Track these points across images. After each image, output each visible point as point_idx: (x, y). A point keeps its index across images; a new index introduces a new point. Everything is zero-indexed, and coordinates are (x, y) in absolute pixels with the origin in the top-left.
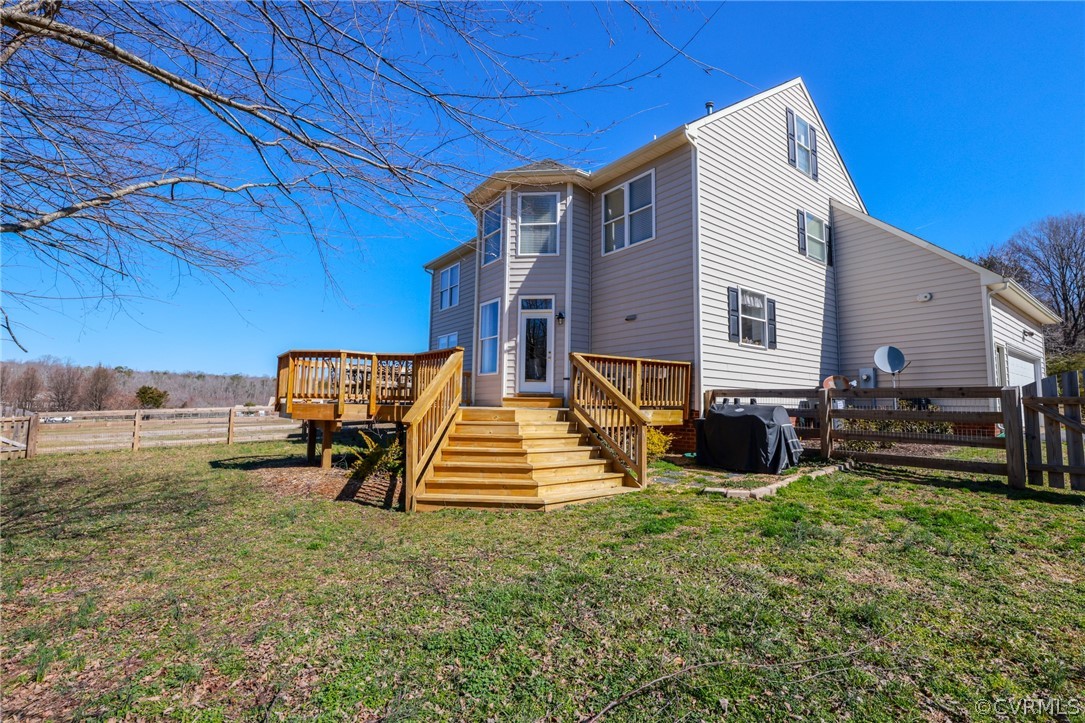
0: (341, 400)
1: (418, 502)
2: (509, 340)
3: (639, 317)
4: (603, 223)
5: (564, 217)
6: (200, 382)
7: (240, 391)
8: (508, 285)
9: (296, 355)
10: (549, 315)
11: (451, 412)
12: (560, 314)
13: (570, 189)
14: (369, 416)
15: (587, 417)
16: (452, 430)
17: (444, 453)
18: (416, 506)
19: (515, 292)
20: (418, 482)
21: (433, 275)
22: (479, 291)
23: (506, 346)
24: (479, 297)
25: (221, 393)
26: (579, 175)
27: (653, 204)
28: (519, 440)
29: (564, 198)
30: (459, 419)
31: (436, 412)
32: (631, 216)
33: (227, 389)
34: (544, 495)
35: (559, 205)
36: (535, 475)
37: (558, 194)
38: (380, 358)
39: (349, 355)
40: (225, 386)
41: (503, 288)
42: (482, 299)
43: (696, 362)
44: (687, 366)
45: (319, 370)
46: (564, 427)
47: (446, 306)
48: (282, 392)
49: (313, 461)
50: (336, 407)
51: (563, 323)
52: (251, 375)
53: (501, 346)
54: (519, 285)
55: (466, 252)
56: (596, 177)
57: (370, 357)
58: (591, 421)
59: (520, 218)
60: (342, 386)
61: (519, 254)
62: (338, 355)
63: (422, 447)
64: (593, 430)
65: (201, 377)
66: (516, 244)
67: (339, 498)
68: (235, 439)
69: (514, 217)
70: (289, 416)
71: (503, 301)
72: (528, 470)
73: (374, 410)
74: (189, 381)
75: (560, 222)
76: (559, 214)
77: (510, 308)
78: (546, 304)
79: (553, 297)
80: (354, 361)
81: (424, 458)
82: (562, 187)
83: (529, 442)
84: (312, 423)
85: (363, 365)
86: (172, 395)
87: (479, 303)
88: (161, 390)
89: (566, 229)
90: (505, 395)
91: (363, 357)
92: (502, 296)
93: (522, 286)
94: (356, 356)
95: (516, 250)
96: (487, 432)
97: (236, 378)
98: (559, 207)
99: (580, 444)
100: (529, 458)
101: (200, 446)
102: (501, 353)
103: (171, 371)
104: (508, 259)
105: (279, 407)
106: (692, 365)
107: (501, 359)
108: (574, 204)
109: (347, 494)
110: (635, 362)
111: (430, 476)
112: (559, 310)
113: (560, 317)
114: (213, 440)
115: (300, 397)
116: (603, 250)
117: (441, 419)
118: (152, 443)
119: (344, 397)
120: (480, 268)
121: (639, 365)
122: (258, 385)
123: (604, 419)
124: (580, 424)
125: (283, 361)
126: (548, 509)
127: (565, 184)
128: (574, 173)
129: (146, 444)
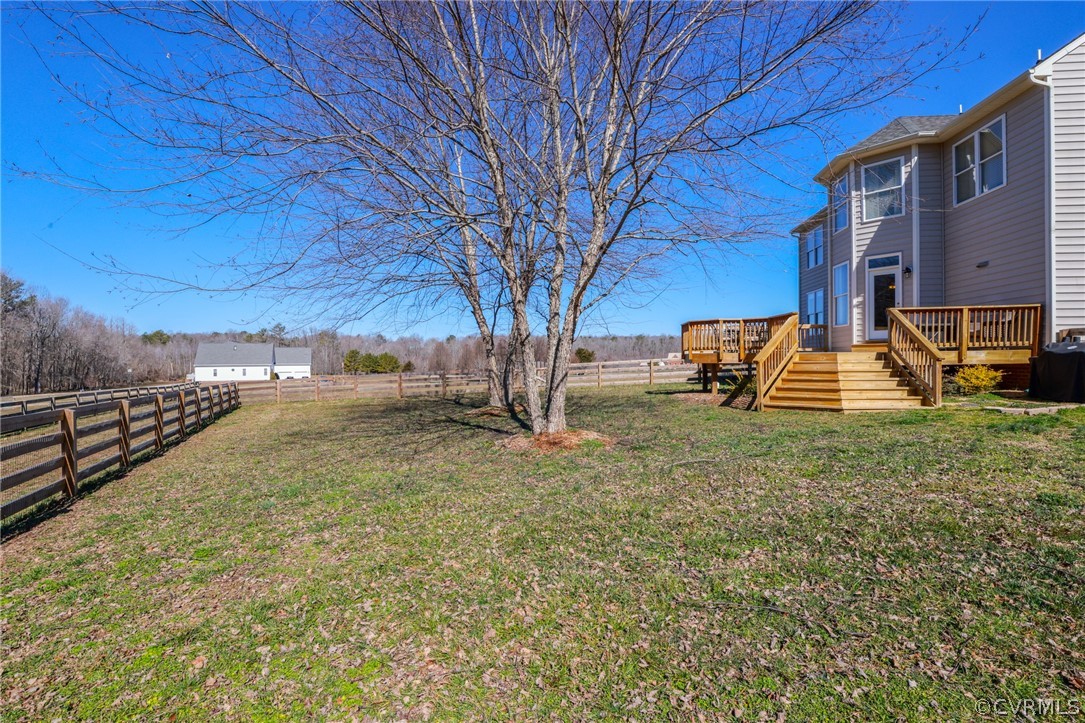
0: (721, 350)
1: (765, 406)
2: (858, 296)
3: (991, 264)
4: (954, 175)
5: (909, 179)
6: (614, 343)
7: (644, 349)
8: (855, 249)
9: (692, 324)
10: (897, 271)
11: (789, 355)
12: (907, 269)
13: (915, 150)
14: (740, 360)
15: (900, 356)
16: (790, 366)
17: (783, 380)
18: (763, 409)
19: (861, 254)
20: (765, 395)
21: (800, 239)
22: (832, 256)
23: (855, 301)
24: (832, 261)
25: (630, 351)
26: (922, 137)
27: (1004, 151)
28: (836, 373)
29: (909, 160)
30: (796, 359)
31: (777, 356)
32: (983, 166)
33: (634, 348)
34: (845, 405)
35: (903, 168)
36: (842, 393)
37: (902, 159)
38: (745, 321)
39: (725, 322)
40: (632, 345)
41: (851, 253)
42: (835, 262)
43: (1047, 303)
44: (1036, 309)
45: (707, 330)
46: (879, 365)
47: (812, 265)
48: (686, 347)
49: (706, 390)
50: (719, 354)
51: (910, 277)
52: (651, 335)
53: (851, 302)
54: (864, 248)
55: (820, 219)
56: (942, 133)
57: (738, 322)
58: (903, 360)
59: (864, 189)
60: (722, 342)
61: (865, 221)
62: (717, 322)
63: (767, 376)
64: (905, 367)
65: (614, 338)
66: (861, 213)
67: (721, 405)
68: (654, 381)
69: (858, 188)
70: (691, 362)
71: (851, 264)
72: (839, 390)
73: (742, 357)
74: (606, 343)
75: (905, 183)
76: (904, 177)
77: (857, 268)
78: (893, 261)
79: (900, 254)
80: (729, 325)
81: (769, 383)
82: (905, 151)
83: (844, 374)
84: (704, 365)
85: (736, 327)
86: (597, 354)
87: (832, 266)
88: (590, 351)
89: (911, 190)
90: (855, 343)
91: (734, 322)
92: (850, 260)
93: (867, 249)
94: (729, 322)
95: (861, 218)
96: (815, 368)
97: (640, 338)
98: (903, 169)
99: (890, 376)
100: (841, 383)
101: (635, 385)
102: (851, 307)
103: (593, 336)
104: (854, 226)
105: (684, 357)
106: (1043, 308)
107: (851, 313)
108: (920, 163)
109: (726, 404)
110: (961, 310)
111: (773, 392)
112: (906, 265)
113: (908, 271)
114: (642, 382)
115: (696, 349)
116: (955, 201)
117: (781, 359)
118: (608, 383)
119: (722, 348)
120: (831, 236)
121: (966, 312)
122: (658, 343)
123: (913, 359)
124: (895, 362)
125: (685, 328)
126: (846, 412)
127: (909, 147)
128: (917, 137)
129: (605, 384)
